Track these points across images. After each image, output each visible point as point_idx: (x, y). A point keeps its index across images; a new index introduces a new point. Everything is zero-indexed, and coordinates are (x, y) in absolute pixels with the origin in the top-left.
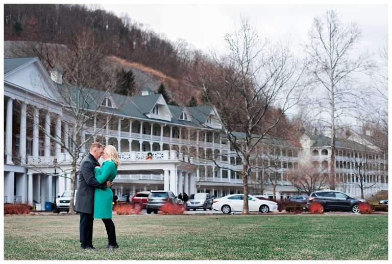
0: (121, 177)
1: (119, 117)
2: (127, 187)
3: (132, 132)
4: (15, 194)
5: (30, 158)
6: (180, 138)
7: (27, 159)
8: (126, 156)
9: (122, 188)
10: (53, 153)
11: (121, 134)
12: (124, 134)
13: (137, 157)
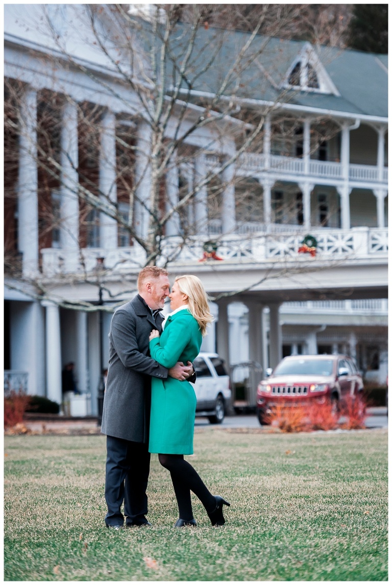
0: (353, 307)
1: (343, 120)
2: (370, 339)
4: (7, 365)
5: (50, 256)
7: (40, 256)
9: (353, 342)
11: (351, 173)
12: (363, 174)
13: (374, 246)
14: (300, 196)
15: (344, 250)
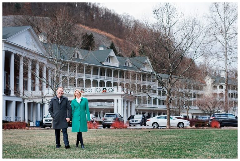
1: (84, 65)
3: (93, 74)
4: (16, 115)
5: (26, 92)
6: (125, 78)
7: (24, 92)
8: (89, 91)
10: (41, 89)
11: (86, 76)
12: (88, 76)
13: (96, 91)
14: (75, 80)
15: (90, 92)
